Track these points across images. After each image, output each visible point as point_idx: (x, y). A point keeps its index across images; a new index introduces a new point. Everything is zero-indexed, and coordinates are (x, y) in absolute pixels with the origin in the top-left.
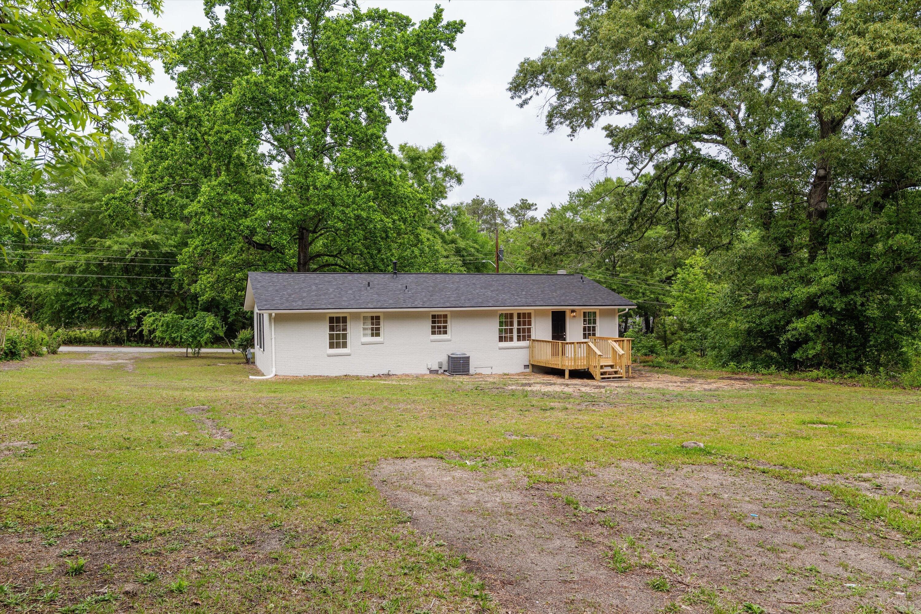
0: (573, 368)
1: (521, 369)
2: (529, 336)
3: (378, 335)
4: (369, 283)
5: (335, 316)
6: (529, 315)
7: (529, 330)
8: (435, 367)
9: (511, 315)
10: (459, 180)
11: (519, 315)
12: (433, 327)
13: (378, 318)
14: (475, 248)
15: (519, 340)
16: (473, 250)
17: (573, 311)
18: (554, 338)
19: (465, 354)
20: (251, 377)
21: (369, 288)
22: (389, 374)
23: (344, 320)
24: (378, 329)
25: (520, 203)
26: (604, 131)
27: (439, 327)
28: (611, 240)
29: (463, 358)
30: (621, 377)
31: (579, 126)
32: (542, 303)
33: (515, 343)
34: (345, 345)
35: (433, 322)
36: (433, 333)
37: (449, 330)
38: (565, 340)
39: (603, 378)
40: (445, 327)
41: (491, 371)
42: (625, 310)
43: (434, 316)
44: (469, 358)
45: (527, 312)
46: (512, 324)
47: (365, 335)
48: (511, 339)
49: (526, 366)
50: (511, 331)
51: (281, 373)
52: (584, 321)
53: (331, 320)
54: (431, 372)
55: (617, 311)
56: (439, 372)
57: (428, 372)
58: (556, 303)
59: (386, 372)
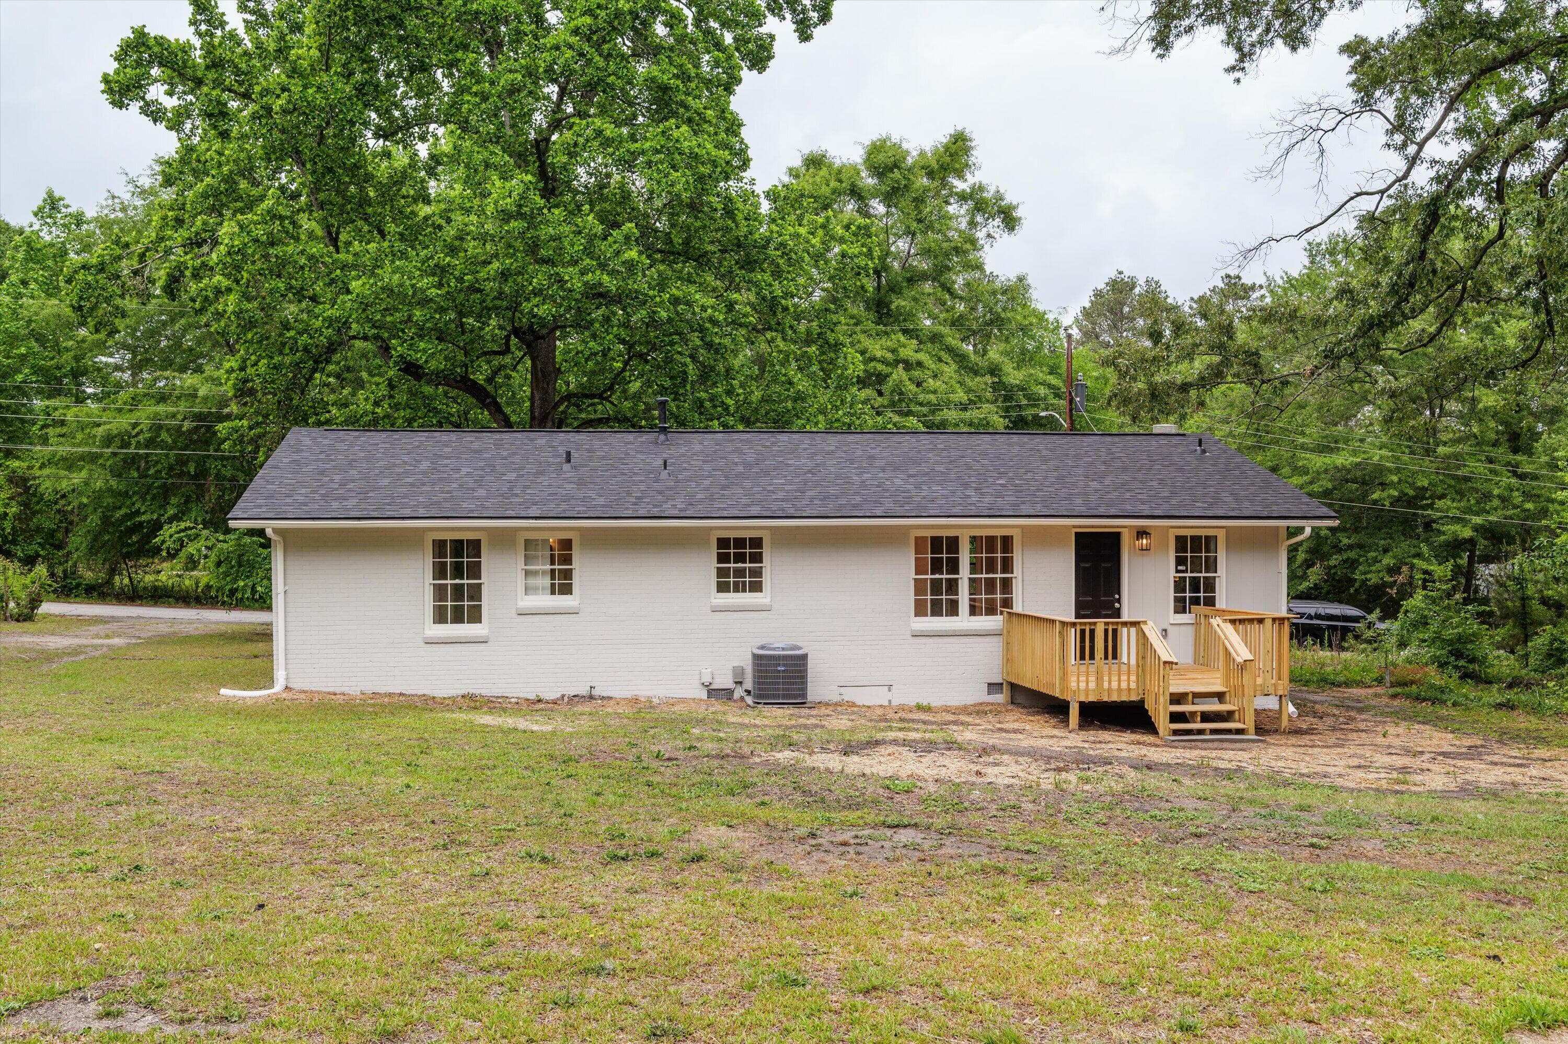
0: (1092, 698)
1: (977, 694)
2: (1007, 603)
3: (566, 589)
4: (568, 454)
5: (449, 536)
6: (1007, 542)
7: (1007, 585)
8: (725, 681)
9: (953, 543)
10: (1010, 221)
11: (974, 539)
12: (721, 573)
13: (566, 544)
14: (1050, 386)
15: (974, 610)
16: (1042, 391)
17: (1142, 533)
18: (1082, 609)
19: (799, 648)
20: (223, 691)
21: (566, 467)
22: (591, 697)
23: (475, 546)
24: (567, 575)
25: (1221, 285)
26: (1345, 57)
27: (740, 573)
28: (1339, 342)
29: (785, 657)
30: (1239, 732)
31: (1261, 42)
32: (1039, 509)
33: (964, 621)
34: (475, 616)
35: (722, 558)
36: (722, 588)
37: (766, 579)
38: (1117, 613)
39: (1176, 732)
40: (758, 573)
41: (889, 696)
42: (1301, 530)
43: (723, 543)
44: (804, 657)
45: (999, 533)
46: (954, 566)
47: (527, 590)
48: (953, 609)
49: (993, 687)
50: (953, 586)
51: (296, 685)
52: (1180, 561)
53: (440, 547)
54: (713, 693)
55: (1284, 534)
56: (736, 695)
57: (704, 695)
58: (1083, 510)
59: (583, 690)
